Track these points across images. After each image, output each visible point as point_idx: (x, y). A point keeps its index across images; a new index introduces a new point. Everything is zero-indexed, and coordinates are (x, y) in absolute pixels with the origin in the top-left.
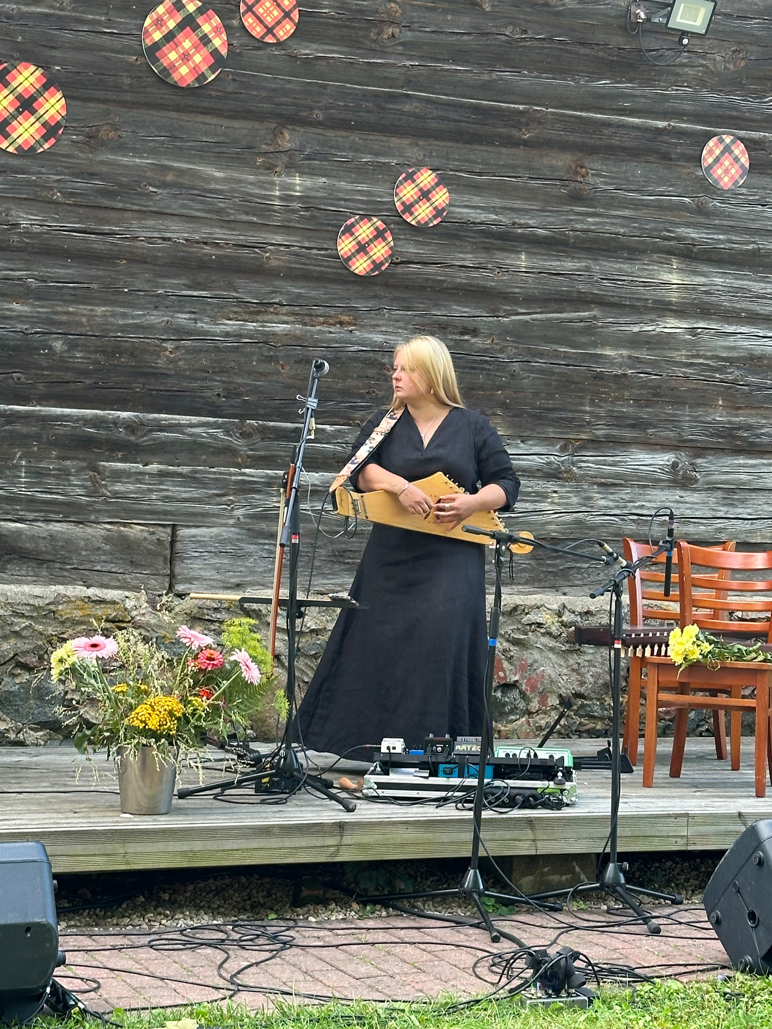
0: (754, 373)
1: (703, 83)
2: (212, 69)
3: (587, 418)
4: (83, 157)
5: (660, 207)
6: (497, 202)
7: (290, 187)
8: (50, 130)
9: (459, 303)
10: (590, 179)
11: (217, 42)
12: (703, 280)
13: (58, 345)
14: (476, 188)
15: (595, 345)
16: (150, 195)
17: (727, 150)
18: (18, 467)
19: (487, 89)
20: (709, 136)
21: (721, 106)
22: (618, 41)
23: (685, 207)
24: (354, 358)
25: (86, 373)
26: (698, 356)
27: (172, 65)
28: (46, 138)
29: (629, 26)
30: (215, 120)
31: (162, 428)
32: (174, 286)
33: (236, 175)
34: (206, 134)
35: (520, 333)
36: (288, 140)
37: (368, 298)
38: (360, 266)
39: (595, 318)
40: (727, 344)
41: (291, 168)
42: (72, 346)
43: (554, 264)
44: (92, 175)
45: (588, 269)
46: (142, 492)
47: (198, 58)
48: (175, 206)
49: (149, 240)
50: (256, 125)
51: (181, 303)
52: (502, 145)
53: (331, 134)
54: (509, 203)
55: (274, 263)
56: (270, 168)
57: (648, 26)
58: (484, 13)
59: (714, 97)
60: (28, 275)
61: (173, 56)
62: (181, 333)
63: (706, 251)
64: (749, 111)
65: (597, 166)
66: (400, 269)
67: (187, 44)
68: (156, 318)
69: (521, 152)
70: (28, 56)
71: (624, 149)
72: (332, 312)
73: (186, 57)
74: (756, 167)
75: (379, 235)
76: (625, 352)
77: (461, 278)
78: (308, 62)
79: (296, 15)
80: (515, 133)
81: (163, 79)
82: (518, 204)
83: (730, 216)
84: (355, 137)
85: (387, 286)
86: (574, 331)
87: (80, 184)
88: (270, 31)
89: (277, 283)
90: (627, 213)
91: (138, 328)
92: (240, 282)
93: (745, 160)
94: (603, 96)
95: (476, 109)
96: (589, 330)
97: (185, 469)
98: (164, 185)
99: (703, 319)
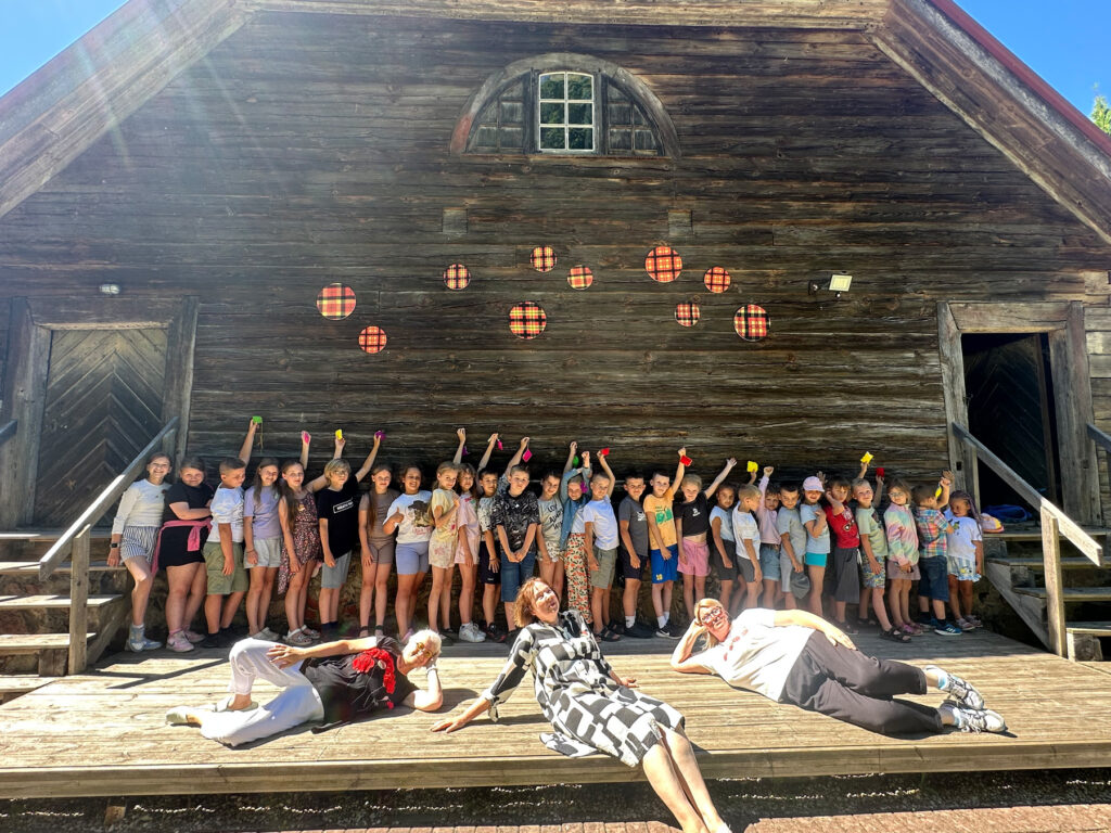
0: (889, 444)
1: (850, 314)
4: (561, 374)
5: (833, 371)
6: (752, 375)
9: (736, 422)
10: (797, 361)
12: (858, 402)
14: (741, 370)
15: (805, 436)
16: (590, 386)
21: (860, 323)
22: (806, 299)
23: (847, 370)
26: (859, 438)
29: (810, 293)
30: (618, 352)
32: (602, 425)
33: (629, 375)
34: (614, 358)
35: (767, 434)
36: (651, 358)
39: (804, 424)
40: (874, 431)
41: (653, 369)
43: (782, 401)
44: (566, 380)
45: (799, 402)
48: (601, 390)
49: (591, 405)
50: (637, 352)
51: (607, 431)
52: (752, 350)
53: (671, 353)
54: (757, 375)
55: (647, 411)
56: (644, 370)
57: (820, 291)
59: (856, 320)
63: (858, 389)
64: (875, 324)
65: (800, 355)
69: (762, 352)
71: (812, 347)
76: (821, 439)
77: (737, 410)
78: (658, 324)
80: (758, 344)
82: (762, 376)
83: (869, 372)
84: (682, 353)
86: (794, 431)
87: (561, 385)
89: (649, 420)
90: (817, 375)
92: (633, 420)
94: (799, 325)
96: (802, 430)
98: (596, 382)
99: (861, 421)
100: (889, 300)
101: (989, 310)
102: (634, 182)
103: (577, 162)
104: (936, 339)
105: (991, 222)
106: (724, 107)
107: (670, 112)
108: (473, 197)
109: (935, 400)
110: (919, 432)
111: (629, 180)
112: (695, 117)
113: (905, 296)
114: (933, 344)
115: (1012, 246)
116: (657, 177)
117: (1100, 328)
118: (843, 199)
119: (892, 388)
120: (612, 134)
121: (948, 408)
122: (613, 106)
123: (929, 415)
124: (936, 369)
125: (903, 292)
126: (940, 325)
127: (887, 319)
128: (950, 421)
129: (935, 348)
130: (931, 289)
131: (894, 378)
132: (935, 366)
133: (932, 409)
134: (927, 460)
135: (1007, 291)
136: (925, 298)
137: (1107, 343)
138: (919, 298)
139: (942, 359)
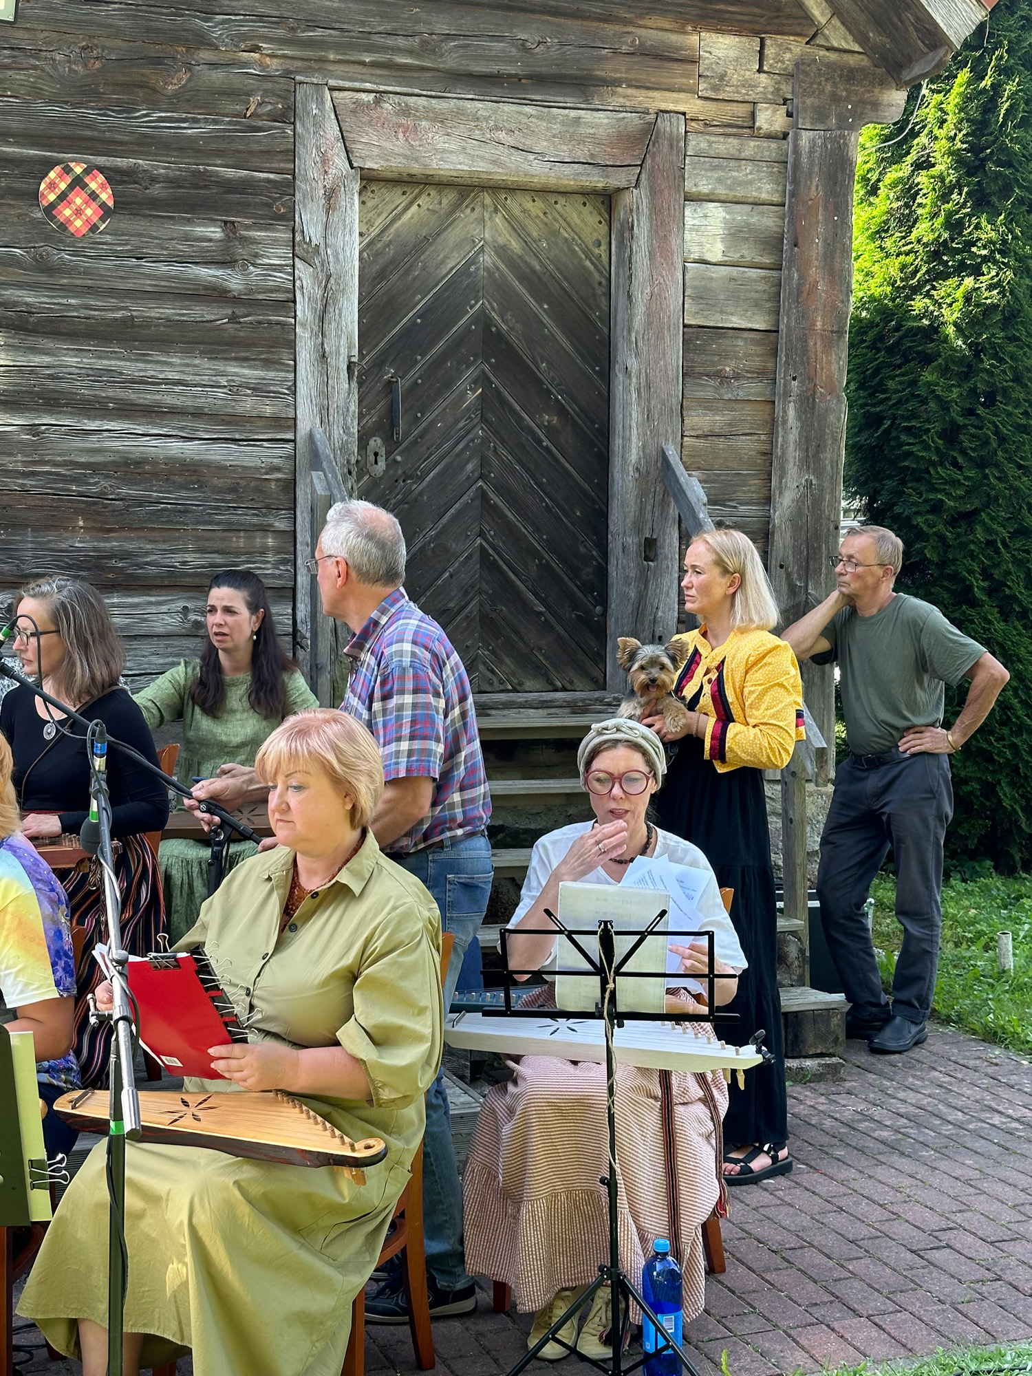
0: (131, 483)
1: (36, 92)
12: (47, 360)
17: (78, 183)
20: (49, 164)
21: (66, 123)
23: (14, 262)
26: (41, 463)
40: (87, 445)
59: (55, 111)
63: (49, 321)
64: (112, 129)
74: (123, 206)
83: (87, 273)
93: (106, 196)
99: (50, 413)
100: (157, 61)
101: (439, 119)
104: (288, 188)
109: (268, 364)
110: (219, 453)
113: (205, 55)
114: (273, 205)
117: (722, 191)
119: (148, 323)
121: (302, 389)
123: (248, 404)
124: (281, 278)
125: (202, 41)
126: (300, 150)
127: (148, 119)
128: (304, 426)
129: (282, 218)
130: (282, 42)
131: (158, 295)
132: (279, 268)
133: (258, 390)
134: (232, 528)
135: (493, 68)
136: (263, 66)
137: (735, 235)
138: (246, 64)
139: (300, 250)
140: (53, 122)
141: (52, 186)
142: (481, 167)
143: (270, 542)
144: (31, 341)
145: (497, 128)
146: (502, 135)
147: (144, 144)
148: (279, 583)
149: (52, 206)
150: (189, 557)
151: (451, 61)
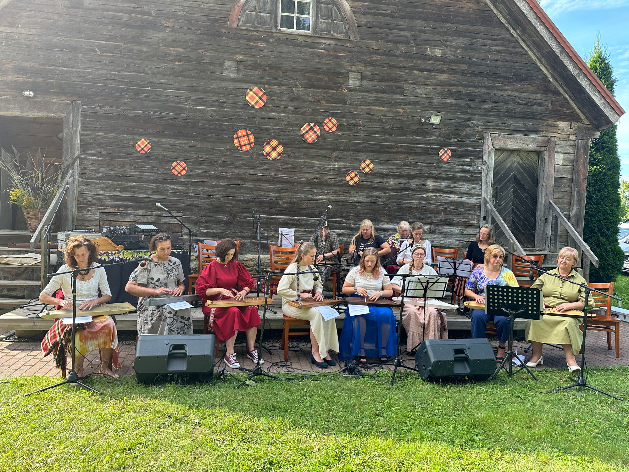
0: (452, 206)
1: (440, 136)
2: (317, 139)
3: (408, 217)
4: (287, 160)
5: (427, 166)
6: (386, 167)
7: (335, 165)
8: (279, 154)
9: (375, 191)
10: (410, 160)
11: (318, 133)
12: (438, 184)
13: (281, 202)
14: (380, 164)
15: (410, 200)
16: (302, 168)
17: (446, 152)
18: (272, 229)
19: (383, 140)
20: (441, 149)
21: (444, 141)
22: (418, 127)
23: (434, 166)
24: (350, 204)
25: (287, 208)
26: (437, 202)
27: (307, 138)
28: (278, 156)
29: (420, 123)
30: (317, 151)
31: (304, 221)
32: (307, 189)
33: (322, 163)
34: (315, 154)
35: (390, 198)
36: (335, 154)
37: (353, 190)
38: (351, 183)
39: (410, 193)
40: (445, 199)
41: (335, 161)
42: (284, 202)
43: (400, 181)
44: (289, 164)
45: (408, 182)
46: (299, 235)
47: (313, 136)
48: (308, 171)
49: (302, 178)
50: (327, 151)
51: (309, 192)
52: (387, 153)
53: (345, 152)
54: (388, 167)
55: (331, 183)
56: (330, 161)
57: (425, 123)
58: (383, 122)
59: (442, 139)
60: (274, 187)
61: (308, 136)
62: (309, 199)
63: (439, 177)
64: (452, 142)
65: (411, 157)
66: (361, 183)
67: (311, 133)
68: (303, 196)
69: (392, 155)
70: (275, 138)
71: (418, 153)
72: (344, 193)
73: (311, 136)
74: (453, 156)
75: (356, 175)
76: (418, 201)
77: (376, 185)
78: (339, 136)
79: (337, 125)
80: (391, 150)
81: (305, 141)
82: (391, 167)
83: (446, 168)
84: (351, 153)
85: (358, 187)
86: (405, 197)
87: (286, 166)
88: (330, 129)
89: (332, 187)
90: (419, 168)
91: (299, 198)
92: (323, 187)
93: (450, 154)
94: (413, 140)
95: (381, 145)
96: (408, 196)
97: (310, 230)
98: (305, 166)
99: (438, 193)
101: (510, 138)
102: (331, 53)
103: (300, 38)
104: (482, 152)
105: (516, 91)
106: (384, 12)
107: (354, 12)
108: (241, 54)
109: (477, 184)
110: (467, 200)
111: (329, 51)
112: (367, 16)
113: (469, 128)
114: (479, 155)
115: (526, 104)
116: (344, 51)
117: (562, 151)
118: (443, 72)
119: (456, 177)
120: (321, 22)
121: (483, 189)
122: (322, 5)
123: (473, 192)
124: (480, 168)
125: (468, 126)
126: (484, 145)
127: (458, 140)
128: (483, 196)
129: (480, 157)
130: (482, 125)
131: (458, 172)
132: (480, 166)
133: (475, 189)
134: (469, 215)
135: (520, 129)
136: (479, 130)
137: (565, 160)
138: (476, 130)
139: (484, 163)
140: (442, 141)
141: (441, 153)
142: (517, 147)
143: (476, 217)
144: (436, 180)
145: (520, 140)
146: (521, 141)
147: (457, 145)
148: (477, 225)
149: (441, 156)
150: (461, 220)
151: (512, 128)
